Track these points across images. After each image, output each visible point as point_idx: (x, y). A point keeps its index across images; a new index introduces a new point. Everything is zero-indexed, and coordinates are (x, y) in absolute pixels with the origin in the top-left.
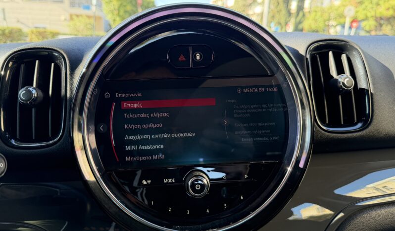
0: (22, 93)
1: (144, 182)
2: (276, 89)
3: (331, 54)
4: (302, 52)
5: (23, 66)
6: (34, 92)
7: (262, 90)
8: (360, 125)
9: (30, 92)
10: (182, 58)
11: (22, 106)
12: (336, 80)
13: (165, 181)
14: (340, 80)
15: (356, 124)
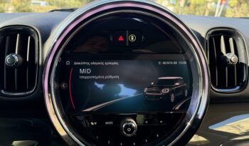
0: (8, 58)
1: (92, 124)
2: (185, 63)
3: (222, 37)
4: (203, 35)
5: (8, 38)
6: (16, 58)
7: (175, 63)
8: (238, 88)
9: (13, 58)
10: (121, 39)
11: (8, 68)
12: (226, 57)
13: (107, 123)
14: (228, 57)
15: (235, 87)
